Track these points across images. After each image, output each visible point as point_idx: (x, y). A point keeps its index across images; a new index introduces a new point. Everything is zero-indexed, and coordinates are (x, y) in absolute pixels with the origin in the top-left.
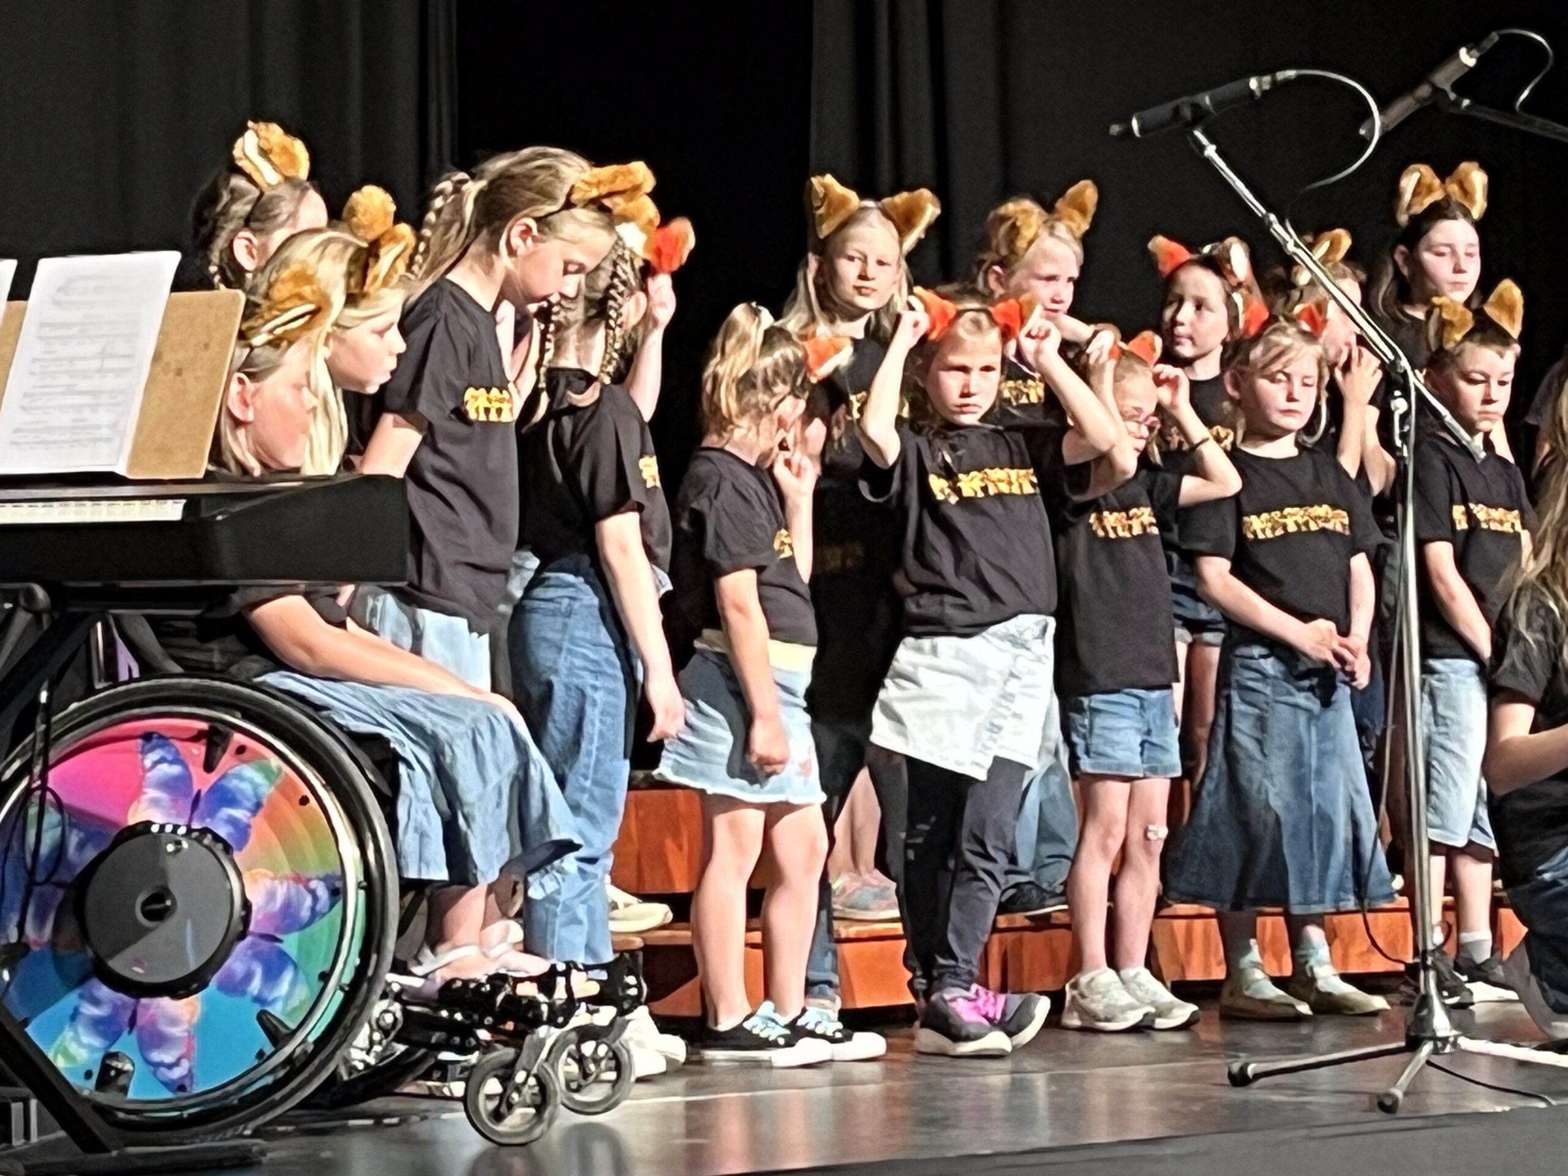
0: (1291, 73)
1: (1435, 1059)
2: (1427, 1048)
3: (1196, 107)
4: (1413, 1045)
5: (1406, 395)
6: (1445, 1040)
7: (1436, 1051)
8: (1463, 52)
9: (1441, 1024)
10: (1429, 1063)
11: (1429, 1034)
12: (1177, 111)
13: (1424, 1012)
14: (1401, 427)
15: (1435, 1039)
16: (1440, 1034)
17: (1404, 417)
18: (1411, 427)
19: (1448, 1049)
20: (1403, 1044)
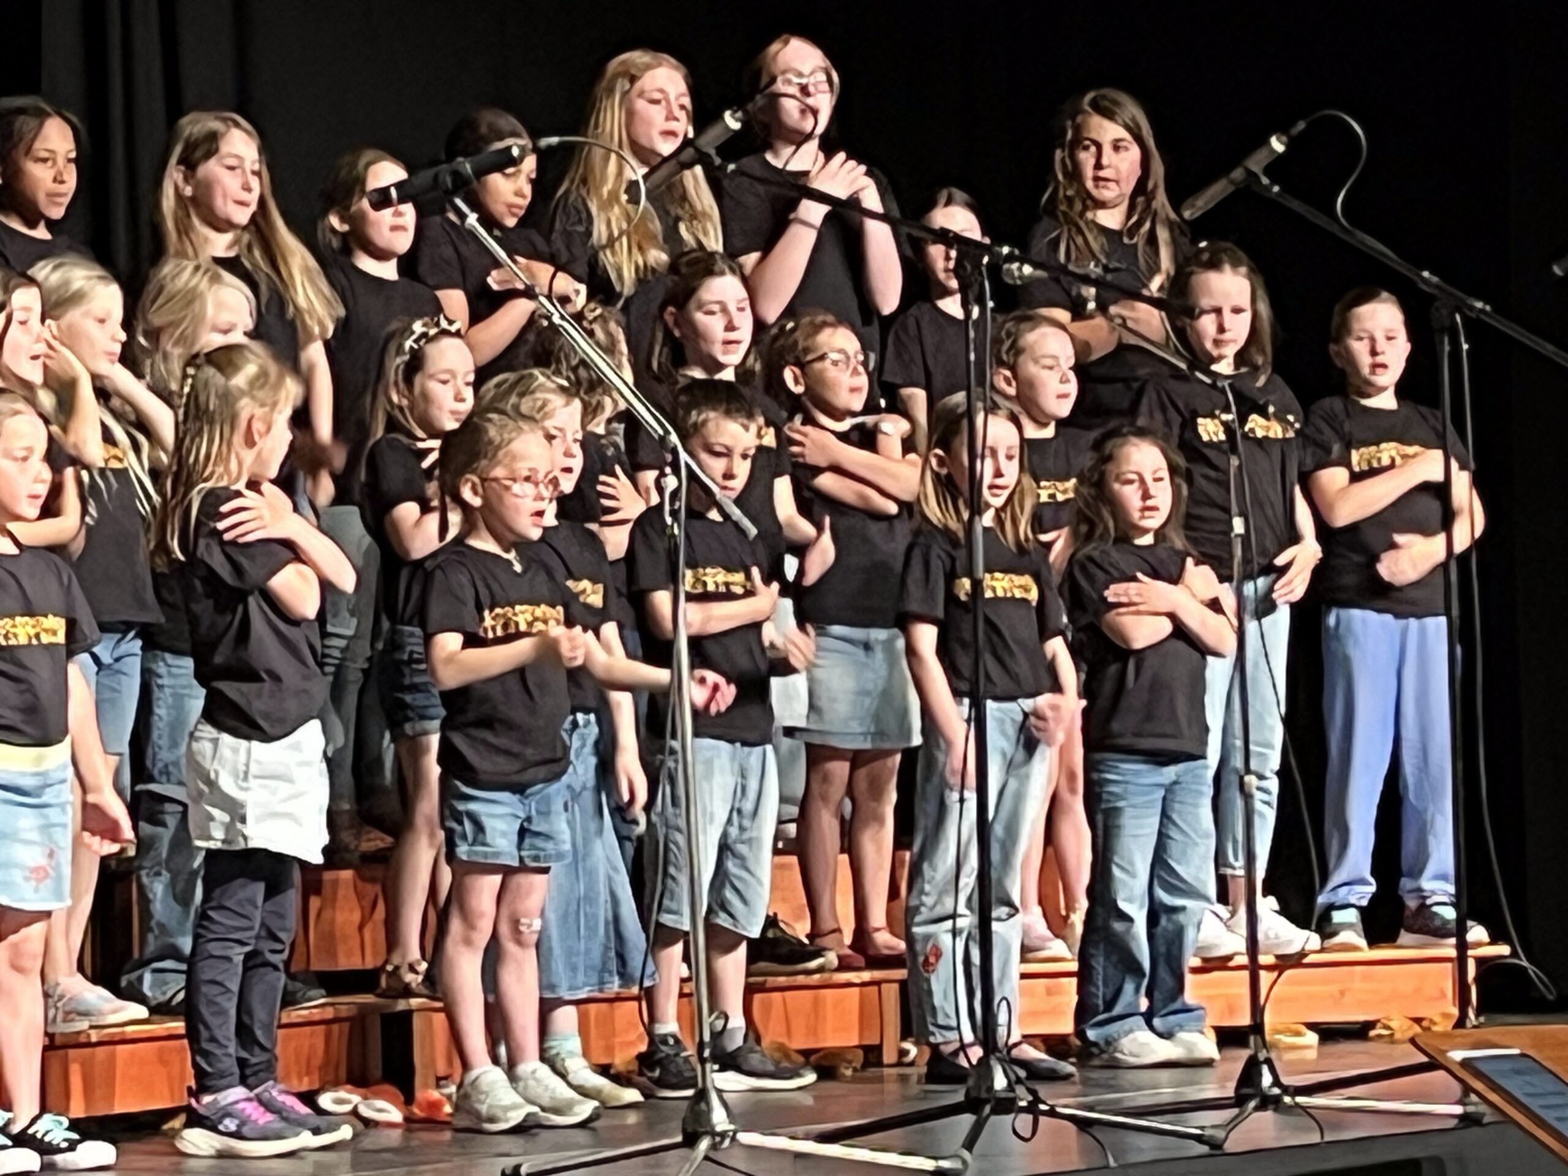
0: (554, 140)
1: (712, 1155)
2: (704, 1144)
3: (456, 175)
4: (690, 1141)
5: (676, 472)
6: (723, 1135)
7: (714, 1147)
8: (727, 115)
9: (720, 1119)
10: (706, 1158)
11: (708, 1129)
12: (436, 177)
13: (703, 1106)
14: (672, 503)
15: (713, 1134)
16: (719, 1129)
17: (675, 494)
18: (682, 504)
19: (727, 1142)
20: (679, 1139)
